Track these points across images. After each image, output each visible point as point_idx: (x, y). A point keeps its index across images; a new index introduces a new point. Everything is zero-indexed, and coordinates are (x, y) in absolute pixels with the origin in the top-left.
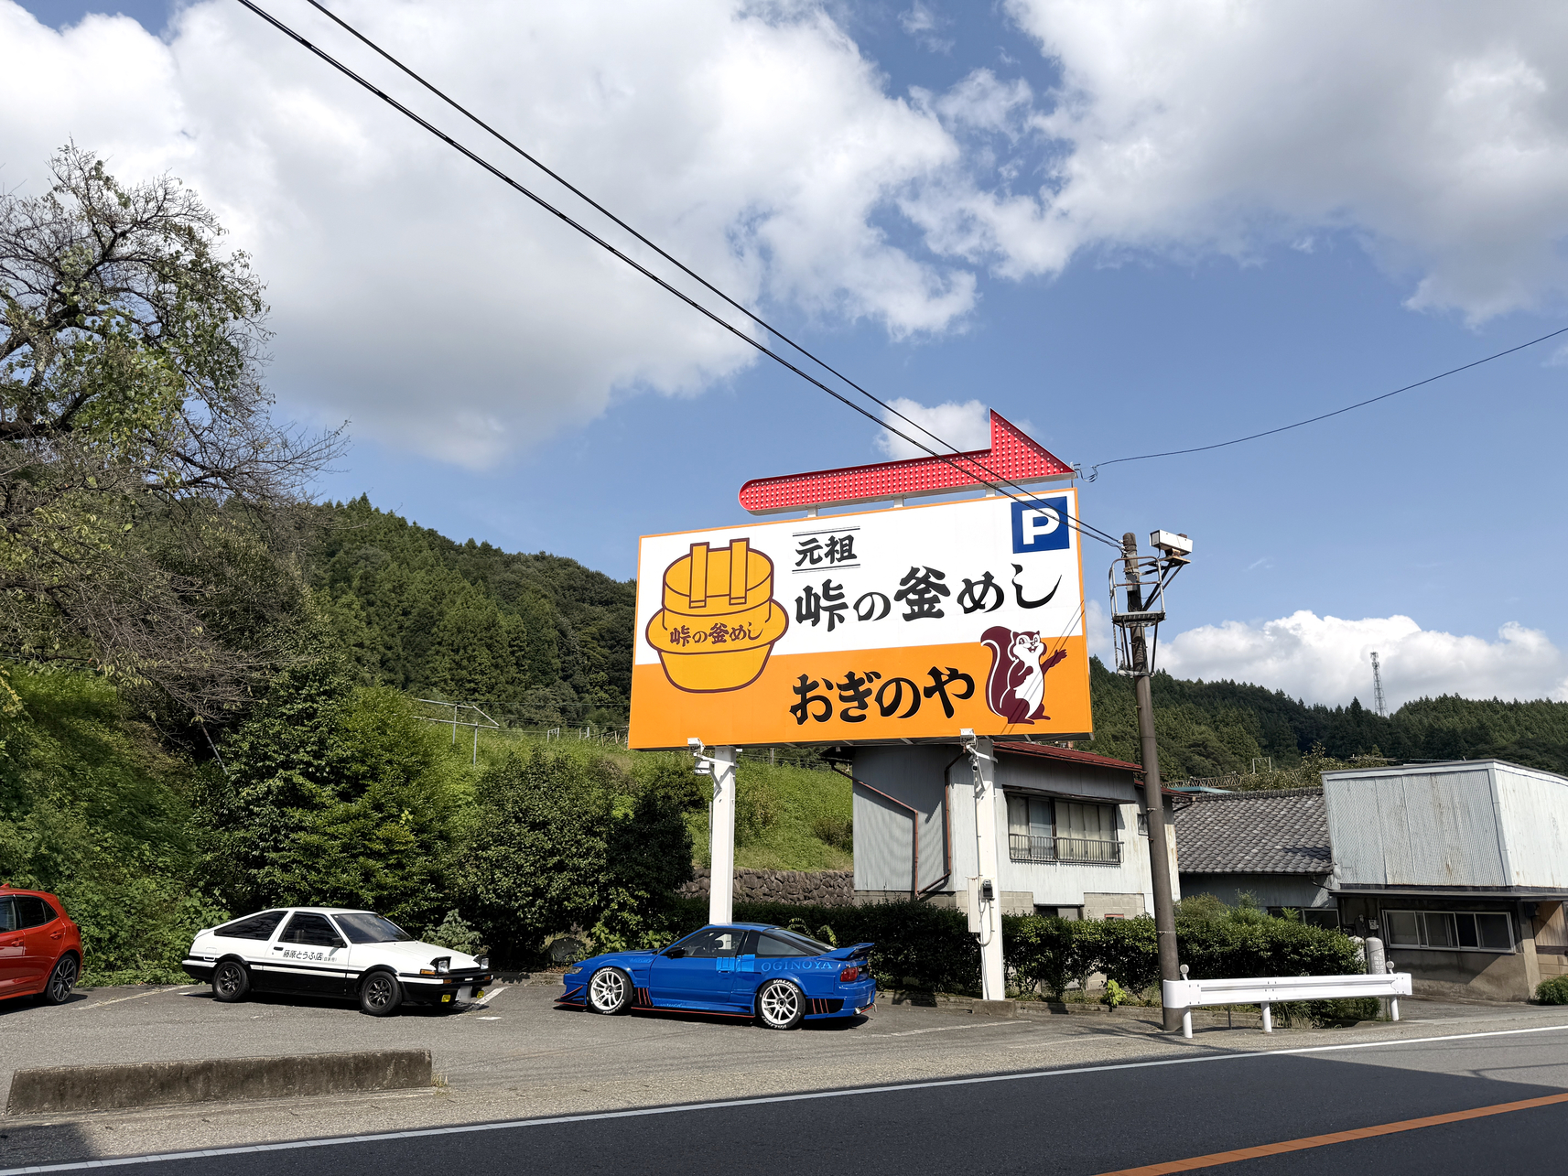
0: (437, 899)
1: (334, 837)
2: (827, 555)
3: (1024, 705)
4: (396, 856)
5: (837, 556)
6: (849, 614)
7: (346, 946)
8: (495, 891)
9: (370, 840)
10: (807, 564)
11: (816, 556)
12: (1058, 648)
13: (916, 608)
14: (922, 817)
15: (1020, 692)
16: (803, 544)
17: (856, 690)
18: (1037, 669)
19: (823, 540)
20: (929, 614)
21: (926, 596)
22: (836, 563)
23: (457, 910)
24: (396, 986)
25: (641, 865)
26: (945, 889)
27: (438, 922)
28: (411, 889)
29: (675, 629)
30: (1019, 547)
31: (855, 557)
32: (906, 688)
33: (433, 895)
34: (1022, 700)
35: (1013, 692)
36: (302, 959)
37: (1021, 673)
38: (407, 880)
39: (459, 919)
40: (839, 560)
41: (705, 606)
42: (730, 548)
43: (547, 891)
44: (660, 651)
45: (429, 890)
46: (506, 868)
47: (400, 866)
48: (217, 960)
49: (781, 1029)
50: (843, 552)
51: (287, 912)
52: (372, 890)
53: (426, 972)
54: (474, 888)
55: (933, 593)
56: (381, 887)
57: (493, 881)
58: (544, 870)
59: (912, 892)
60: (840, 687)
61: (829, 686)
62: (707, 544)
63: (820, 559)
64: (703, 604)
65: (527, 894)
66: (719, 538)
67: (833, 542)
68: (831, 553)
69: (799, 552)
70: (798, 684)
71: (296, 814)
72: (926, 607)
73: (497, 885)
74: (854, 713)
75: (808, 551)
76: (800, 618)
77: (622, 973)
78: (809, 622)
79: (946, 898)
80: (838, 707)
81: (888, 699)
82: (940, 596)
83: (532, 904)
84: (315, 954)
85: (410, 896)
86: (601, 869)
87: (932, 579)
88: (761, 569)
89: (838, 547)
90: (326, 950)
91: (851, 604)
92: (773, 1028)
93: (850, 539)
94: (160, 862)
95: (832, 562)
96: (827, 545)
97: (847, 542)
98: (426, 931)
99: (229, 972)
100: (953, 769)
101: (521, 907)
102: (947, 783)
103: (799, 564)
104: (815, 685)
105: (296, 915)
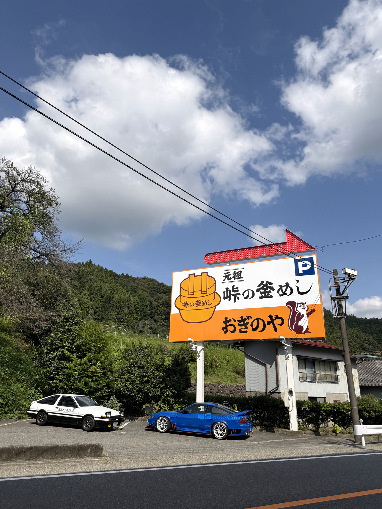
0: (108, 392)
1: (76, 371)
2: (233, 277)
3: (301, 328)
4: (95, 377)
5: (236, 277)
6: (241, 296)
7: (78, 407)
8: (126, 389)
9: (87, 372)
10: (226, 280)
11: (229, 278)
12: (312, 308)
13: (263, 295)
14: (268, 366)
15: (300, 323)
16: (225, 274)
17: (244, 322)
18: (305, 315)
19: (232, 272)
20: (268, 297)
21: (267, 291)
22: (236, 280)
23: (114, 396)
24: (93, 421)
25: (174, 381)
26: (277, 391)
27: (108, 400)
28: (100, 388)
29: (184, 302)
30: (298, 274)
31: (242, 278)
32: (260, 321)
33: (107, 390)
34: (301, 326)
35: (297, 323)
36: (64, 412)
37: (300, 317)
38: (99, 385)
39: (115, 399)
40: (237, 279)
41: (194, 294)
42: (202, 275)
43: (143, 390)
44: (179, 309)
45: (106, 389)
46: (130, 382)
47: (96, 380)
48: (38, 411)
49: (220, 439)
50: (238, 276)
51: (60, 396)
52: (87, 389)
53: (103, 417)
54: (120, 388)
55: (269, 289)
56: (90, 387)
57: (126, 386)
58: (142, 383)
59: (266, 392)
60: (238, 321)
61: (235, 321)
62: (194, 274)
63: (231, 279)
64: (193, 294)
65: (137, 391)
66: (198, 272)
67: (235, 273)
68: (234, 277)
69: (224, 276)
70: (224, 320)
71: (64, 363)
72: (267, 294)
73: (127, 387)
74: (243, 330)
75: (227, 276)
76: (225, 298)
77: (167, 419)
78: (227, 299)
79: (277, 394)
80: (238, 328)
81: (255, 326)
82: (271, 291)
83: (138, 394)
84: (68, 410)
85: (100, 391)
86: (161, 383)
87: (268, 285)
88: (212, 282)
89: (237, 275)
90: (72, 409)
91: (241, 293)
92: (217, 439)
93: (241, 272)
94: (23, 378)
95: (235, 279)
96: (233, 274)
97: (239, 273)
98: (105, 402)
99: (42, 415)
100: (279, 349)
101: (135, 395)
102: (277, 354)
103: (224, 280)
104: (230, 321)
105: (63, 397)
